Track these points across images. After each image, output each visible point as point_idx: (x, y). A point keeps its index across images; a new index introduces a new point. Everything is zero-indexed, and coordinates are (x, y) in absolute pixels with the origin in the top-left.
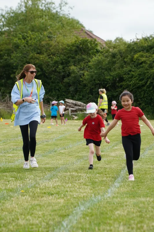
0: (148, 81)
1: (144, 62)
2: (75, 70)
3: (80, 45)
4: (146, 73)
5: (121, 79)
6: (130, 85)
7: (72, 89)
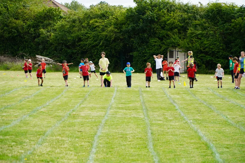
0: (101, 41)
1: (98, 26)
2: (44, 32)
3: (48, 13)
4: (99, 35)
5: (80, 40)
6: (87, 44)
7: (41, 47)
